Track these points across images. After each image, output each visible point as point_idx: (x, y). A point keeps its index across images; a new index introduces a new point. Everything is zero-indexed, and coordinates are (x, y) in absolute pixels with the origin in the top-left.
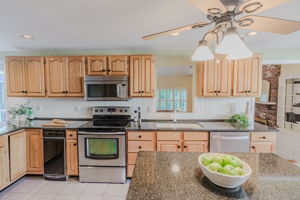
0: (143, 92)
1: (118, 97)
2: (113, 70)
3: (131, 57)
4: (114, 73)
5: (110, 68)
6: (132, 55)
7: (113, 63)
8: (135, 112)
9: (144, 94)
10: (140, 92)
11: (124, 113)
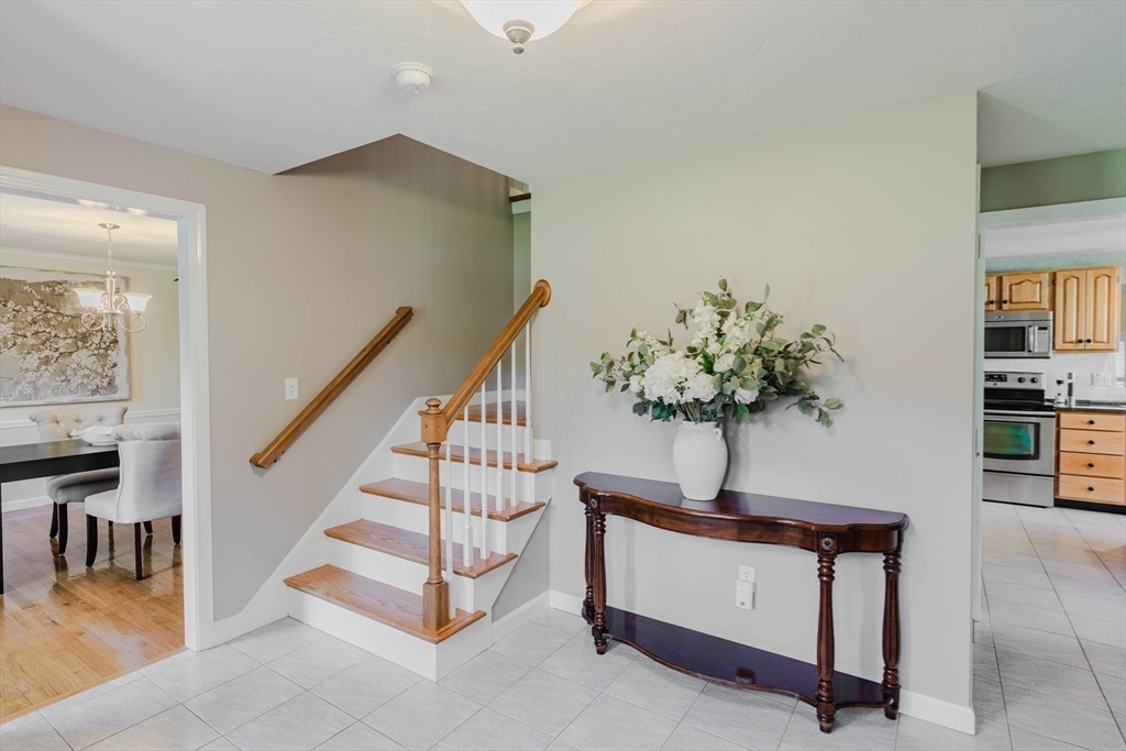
0: (1089, 341)
1: (1030, 351)
2: (1014, 300)
3: (1058, 274)
4: (1013, 306)
5: (1006, 296)
6: (1060, 271)
7: (1014, 287)
8: (1059, 382)
9: (1089, 346)
10: (1080, 341)
11: (1027, 385)
